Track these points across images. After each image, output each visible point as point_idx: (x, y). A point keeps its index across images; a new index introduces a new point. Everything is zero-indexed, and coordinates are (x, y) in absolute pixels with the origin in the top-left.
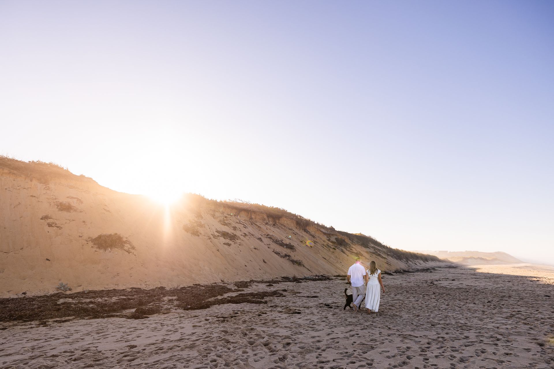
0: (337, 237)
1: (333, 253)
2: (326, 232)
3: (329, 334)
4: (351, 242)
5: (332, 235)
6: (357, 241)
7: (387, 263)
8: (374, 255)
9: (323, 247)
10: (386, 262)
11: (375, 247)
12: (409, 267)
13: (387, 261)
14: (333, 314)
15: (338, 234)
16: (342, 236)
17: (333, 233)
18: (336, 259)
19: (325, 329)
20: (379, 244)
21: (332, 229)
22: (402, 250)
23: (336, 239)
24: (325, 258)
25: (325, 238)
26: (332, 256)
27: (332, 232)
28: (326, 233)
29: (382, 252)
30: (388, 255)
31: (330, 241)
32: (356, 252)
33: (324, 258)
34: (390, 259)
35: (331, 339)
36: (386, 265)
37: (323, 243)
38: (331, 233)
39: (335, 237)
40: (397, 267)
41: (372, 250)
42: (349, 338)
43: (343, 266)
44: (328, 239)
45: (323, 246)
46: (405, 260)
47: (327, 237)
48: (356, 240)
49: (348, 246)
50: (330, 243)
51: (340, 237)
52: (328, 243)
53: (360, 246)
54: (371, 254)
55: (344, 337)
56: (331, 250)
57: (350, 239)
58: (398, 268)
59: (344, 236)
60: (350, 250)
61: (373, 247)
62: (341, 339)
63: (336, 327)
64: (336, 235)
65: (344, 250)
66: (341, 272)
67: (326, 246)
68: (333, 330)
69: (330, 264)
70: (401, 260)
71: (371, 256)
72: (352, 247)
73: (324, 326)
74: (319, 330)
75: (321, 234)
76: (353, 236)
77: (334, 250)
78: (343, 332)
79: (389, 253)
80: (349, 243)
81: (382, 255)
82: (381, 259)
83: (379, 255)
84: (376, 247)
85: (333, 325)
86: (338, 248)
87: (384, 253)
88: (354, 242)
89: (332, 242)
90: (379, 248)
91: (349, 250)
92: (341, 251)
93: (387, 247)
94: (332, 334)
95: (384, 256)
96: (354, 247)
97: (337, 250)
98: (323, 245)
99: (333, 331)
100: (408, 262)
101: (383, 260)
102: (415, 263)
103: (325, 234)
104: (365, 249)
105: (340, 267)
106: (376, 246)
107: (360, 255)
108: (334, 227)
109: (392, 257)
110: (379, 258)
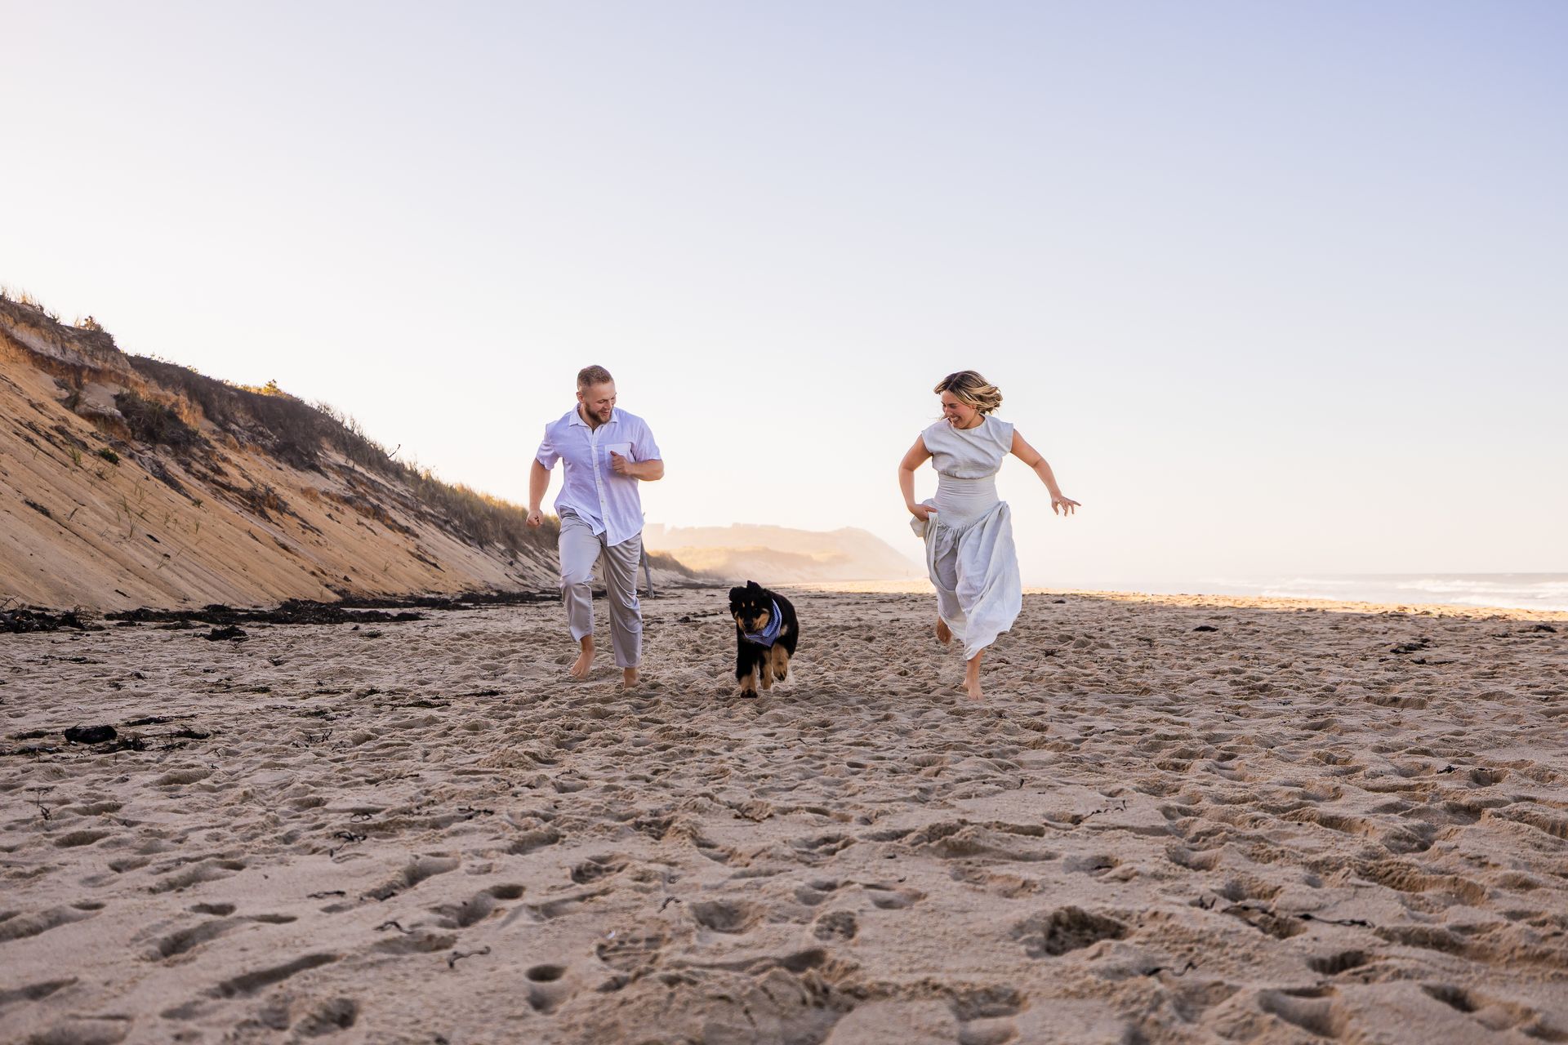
0: (126, 391)
1: (103, 484)
2: (53, 351)
3: (176, 947)
4: (214, 432)
5: (97, 374)
6: (250, 429)
7: (420, 558)
8: (351, 514)
9: (29, 440)
10: (413, 550)
11: (352, 470)
12: (525, 582)
13: (418, 547)
14: (162, 782)
15: (133, 375)
16: (161, 392)
17: (99, 364)
18: (124, 516)
19: (113, 907)
20: (375, 458)
21: (96, 338)
22: (488, 498)
23: (119, 399)
24: (46, 505)
25: (42, 387)
26: (97, 498)
27: (92, 356)
28: (50, 358)
29: (388, 500)
30: (421, 516)
31: (82, 408)
32: (246, 485)
33: (34, 506)
34: (432, 536)
35: (227, 990)
36: (416, 567)
37: (32, 415)
38: (87, 361)
39: (115, 389)
40: (469, 580)
41: (336, 485)
42: (443, 944)
43: (166, 561)
44: (65, 394)
45: (33, 435)
46: (502, 547)
47: (61, 385)
48: (242, 417)
49: (195, 450)
50: (77, 422)
51: (147, 391)
52: (65, 420)
53: (270, 458)
54: (334, 504)
55: (387, 945)
56: (88, 461)
57: (208, 414)
58: (477, 582)
59: (170, 393)
60: (211, 474)
61: (341, 470)
62: (355, 962)
63: (239, 867)
64: (119, 376)
65: (175, 469)
66: (154, 595)
67: (48, 438)
68: (214, 892)
69: (79, 542)
70: (486, 547)
71: (334, 513)
72: (225, 460)
73: (92, 880)
74: (42, 922)
75: (14, 361)
76: (231, 398)
77: (104, 465)
78: (336, 900)
79: (425, 508)
80: (205, 435)
81: (392, 514)
82: (388, 534)
83: (377, 513)
84: (358, 468)
85: (193, 854)
86: (131, 456)
87: (402, 504)
88: (234, 432)
89: (92, 417)
90: (372, 476)
91: (204, 470)
92: (154, 473)
93: (415, 474)
94: (211, 936)
95: (403, 523)
96: (233, 457)
97: (128, 466)
98: (31, 426)
99: (214, 901)
100: (514, 556)
101: (397, 538)
102: (547, 563)
103: (42, 362)
104: (299, 473)
105: (148, 562)
106: (360, 465)
107: (271, 507)
108: (107, 328)
109: (440, 527)
110: (377, 526)
